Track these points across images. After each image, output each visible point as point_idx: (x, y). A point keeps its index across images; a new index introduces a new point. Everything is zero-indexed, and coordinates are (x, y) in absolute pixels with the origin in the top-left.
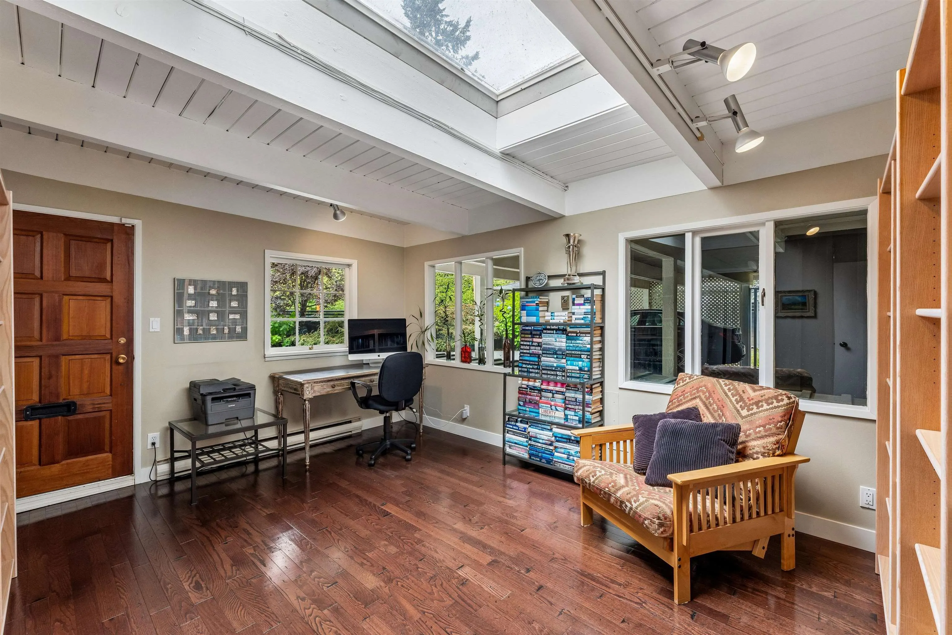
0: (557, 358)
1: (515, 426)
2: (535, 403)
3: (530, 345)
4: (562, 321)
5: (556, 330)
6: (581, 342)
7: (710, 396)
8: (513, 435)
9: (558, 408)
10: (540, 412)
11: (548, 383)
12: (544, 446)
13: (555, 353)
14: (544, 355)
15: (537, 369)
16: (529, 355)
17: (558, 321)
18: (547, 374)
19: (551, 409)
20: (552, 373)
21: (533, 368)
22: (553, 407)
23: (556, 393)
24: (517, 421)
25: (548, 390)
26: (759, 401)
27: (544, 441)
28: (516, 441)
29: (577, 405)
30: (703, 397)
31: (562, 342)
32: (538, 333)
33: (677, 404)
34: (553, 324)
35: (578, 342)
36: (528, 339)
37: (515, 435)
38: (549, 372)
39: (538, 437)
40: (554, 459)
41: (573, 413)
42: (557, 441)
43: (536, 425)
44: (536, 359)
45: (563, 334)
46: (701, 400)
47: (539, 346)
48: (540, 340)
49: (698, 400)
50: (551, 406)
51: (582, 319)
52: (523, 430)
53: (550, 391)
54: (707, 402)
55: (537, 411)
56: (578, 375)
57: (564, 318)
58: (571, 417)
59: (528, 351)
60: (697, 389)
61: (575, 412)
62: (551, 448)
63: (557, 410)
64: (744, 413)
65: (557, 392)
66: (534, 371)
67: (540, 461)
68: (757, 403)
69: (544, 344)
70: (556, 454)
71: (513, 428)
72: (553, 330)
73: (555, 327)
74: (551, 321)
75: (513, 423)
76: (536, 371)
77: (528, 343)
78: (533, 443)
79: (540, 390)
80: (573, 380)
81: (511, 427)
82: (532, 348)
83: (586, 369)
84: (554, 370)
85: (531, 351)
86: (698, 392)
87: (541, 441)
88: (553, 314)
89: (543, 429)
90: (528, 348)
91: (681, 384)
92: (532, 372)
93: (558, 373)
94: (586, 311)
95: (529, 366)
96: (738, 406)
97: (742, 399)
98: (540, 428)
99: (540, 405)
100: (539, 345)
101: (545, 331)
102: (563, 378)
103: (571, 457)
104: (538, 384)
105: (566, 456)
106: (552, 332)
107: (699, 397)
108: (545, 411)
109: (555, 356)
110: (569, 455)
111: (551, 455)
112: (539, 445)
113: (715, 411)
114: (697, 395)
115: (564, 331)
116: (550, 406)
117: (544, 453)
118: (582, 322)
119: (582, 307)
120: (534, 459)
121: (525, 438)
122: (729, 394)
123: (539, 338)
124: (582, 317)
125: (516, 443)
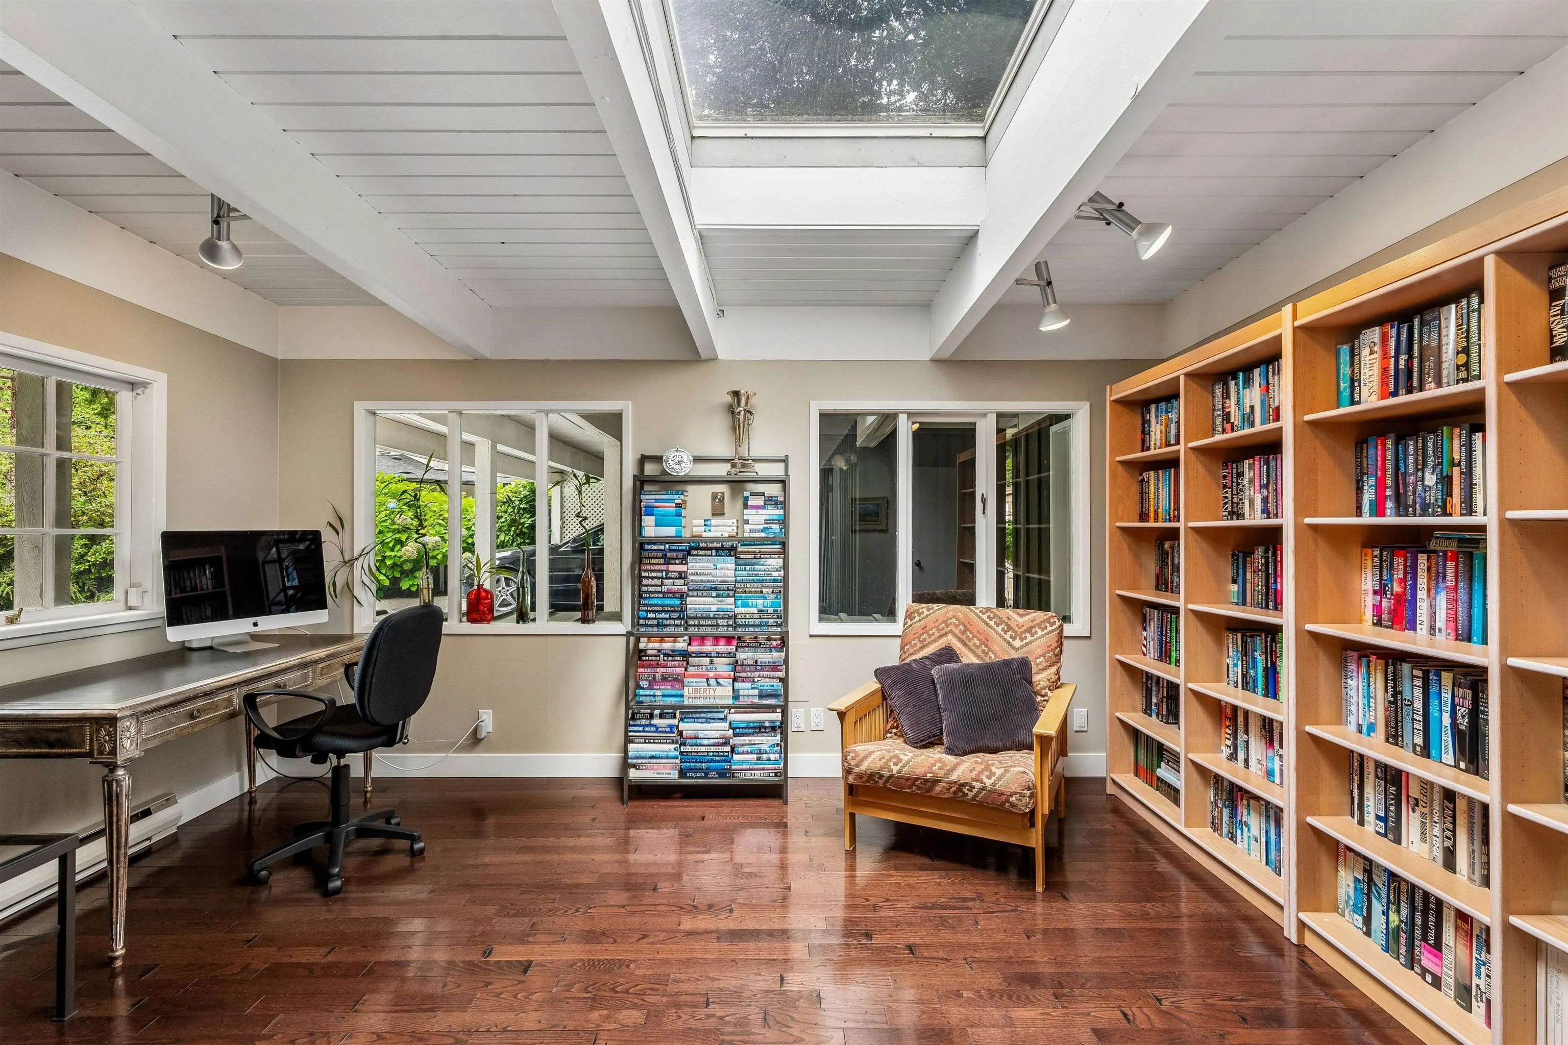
0: (718, 596)
1: (650, 725)
2: (675, 680)
3: (662, 578)
4: (726, 535)
5: (717, 549)
6: (762, 568)
7: (966, 629)
8: (645, 743)
9: (720, 681)
10: (686, 694)
11: (702, 639)
12: (713, 749)
13: (714, 589)
14: (691, 593)
15: (679, 618)
16: (661, 595)
17: (719, 534)
18: (699, 626)
19: (709, 685)
20: (709, 623)
21: (670, 618)
22: (712, 682)
23: (718, 657)
24: (651, 716)
25: (702, 653)
26: (1032, 627)
27: (712, 741)
28: (654, 754)
29: (756, 670)
30: (956, 631)
31: (728, 569)
32: (680, 555)
33: (919, 645)
34: (713, 540)
35: (757, 567)
36: (659, 567)
37: (649, 743)
38: (702, 622)
39: (701, 735)
40: (733, 767)
41: (749, 685)
42: (735, 735)
43: (694, 716)
44: (677, 602)
45: (730, 555)
46: (955, 635)
47: (680, 578)
48: (683, 568)
49: (950, 637)
50: (708, 680)
51: (762, 531)
52: (668, 729)
53: (707, 655)
54: (964, 637)
55: (679, 692)
56: (757, 622)
57: (729, 529)
58: (746, 692)
59: (659, 589)
60: (945, 622)
61: (753, 681)
62: (728, 749)
63: (718, 684)
64: (1017, 643)
65: (719, 655)
66: (672, 622)
67: (706, 776)
68: (1029, 630)
69: (692, 574)
70: (736, 757)
71: (644, 732)
72: (711, 549)
73: (715, 545)
74: (704, 535)
75: (643, 722)
76: (677, 622)
77: (659, 575)
78: (689, 749)
79: (685, 655)
80: (748, 630)
81: (641, 729)
82: (666, 582)
83: (771, 610)
84: (714, 618)
85: (665, 589)
86: (947, 625)
87: (705, 742)
88: (708, 523)
89: (708, 720)
90: (658, 582)
91: (917, 618)
92: (667, 626)
93: (720, 621)
94: (768, 518)
95: (663, 615)
96: (1007, 637)
97: (1010, 628)
98: (702, 720)
99: (686, 680)
100: (682, 576)
101: (693, 552)
102: (730, 629)
103: (765, 756)
104: (681, 645)
105: (755, 756)
106: (709, 552)
107: (951, 632)
108: (696, 690)
109: (714, 594)
110: (760, 752)
111: (727, 761)
112: (703, 749)
113: (978, 647)
114: (946, 630)
115: (731, 551)
116: (705, 680)
117: (712, 761)
118: (763, 535)
119: (760, 511)
120: (692, 777)
121: (672, 743)
122: (992, 623)
123: (682, 564)
124: (761, 527)
125: (652, 757)
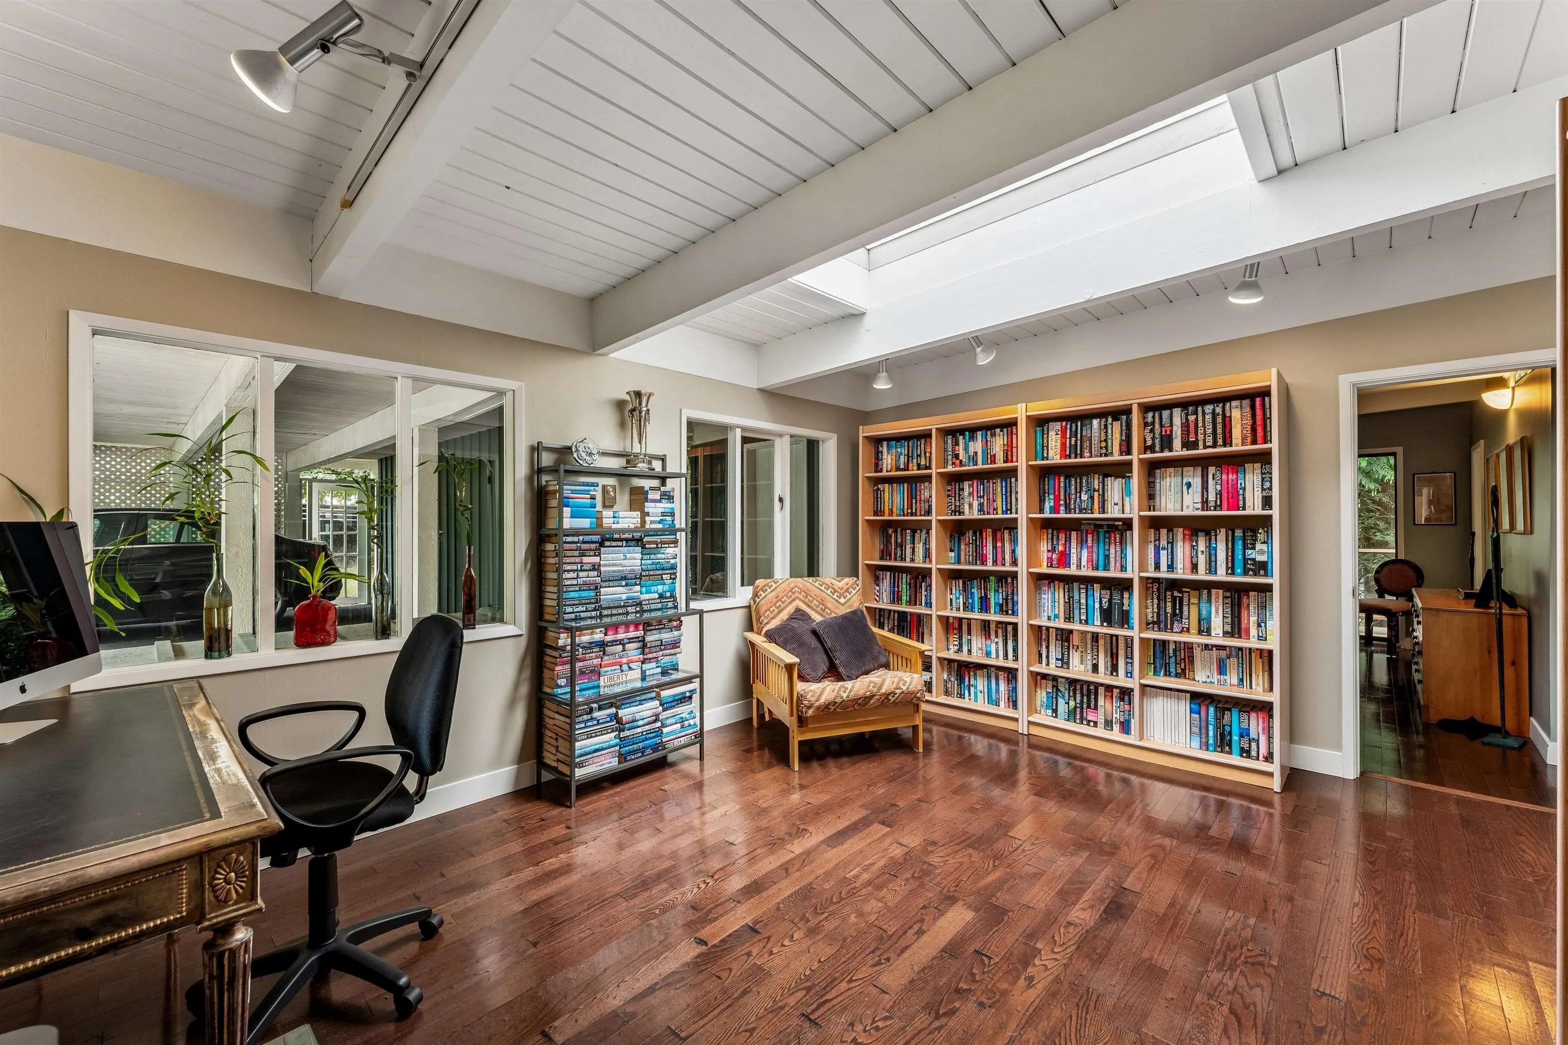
0: (627, 585)
1: (592, 719)
2: (592, 671)
3: (577, 570)
4: (632, 526)
5: (627, 540)
6: (663, 556)
7: (807, 595)
8: (588, 738)
9: (632, 665)
10: (602, 684)
11: (615, 627)
12: (647, 728)
13: (624, 579)
14: (604, 584)
15: (595, 610)
16: (577, 588)
17: (626, 526)
18: (612, 615)
19: (622, 671)
20: (621, 611)
21: (586, 611)
22: (625, 667)
23: (629, 643)
24: (591, 711)
25: (616, 641)
26: (848, 589)
27: (646, 721)
28: (597, 747)
29: (661, 650)
30: (801, 597)
31: (635, 559)
32: (593, 546)
33: (776, 611)
34: (624, 531)
35: (659, 556)
36: (573, 560)
37: (591, 737)
38: (614, 612)
39: (638, 718)
40: (664, 740)
41: (654, 665)
42: (664, 710)
43: (631, 700)
44: (592, 594)
45: (638, 546)
46: (800, 600)
47: (594, 569)
48: (596, 560)
49: (797, 601)
50: (621, 666)
51: (659, 522)
52: (608, 719)
53: (621, 642)
54: (807, 601)
55: (596, 684)
56: (659, 606)
57: (635, 521)
58: (651, 672)
59: (575, 582)
60: (791, 591)
61: (657, 661)
62: (658, 724)
63: (630, 668)
64: (842, 600)
65: (631, 640)
66: (589, 614)
67: (643, 755)
68: (847, 590)
69: (605, 565)
70: (665, 730)
71: (586, 727)
72: (620, 540)
73: (626, 536)
74: (614, 526)
75: (585, 717)
76: (593, 614)
77: (575, 567)
78: (627, 733)
79: (602, 645)
80: (653, 614)
81: (583, 725)
82: (581, 574)
83: (668, 594)
84: (624, 606)
85: (580, 581)
86: (794, 593)
87: (641, 723)
88: (617, 515)
89: (641, 702)
90: (575, 575)
91: (769, 590)
92: (582, 619)
93: (629, 609)
94: (663, 510)
95: (580, 608)
96: (835, 597)
97: (835, 591)
98: (637, 703)
99: (603, 670)
100: (596, 568)
101: (607, 543)
102: (638, 615)
103: (686, 723)
104: (598, 636)
105: (679, 725)
106: (620, 543)
107: (797, 598)
108: (611, 679)
109: (624, 583)
110: (682, 721)
111: (657, 736)
112: (639, 730)
113: (818, 607)
114: (794, 597)
115: (639, 542)
116: (618, 667)
117: (646, 739)
118: (660, 526)
119: (658, 505)
120: (632, 759)
121: (612, 731)
122: (823, 588)
123: (595, 555)
124: (658, 519)
125: (597, 751)
